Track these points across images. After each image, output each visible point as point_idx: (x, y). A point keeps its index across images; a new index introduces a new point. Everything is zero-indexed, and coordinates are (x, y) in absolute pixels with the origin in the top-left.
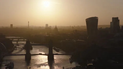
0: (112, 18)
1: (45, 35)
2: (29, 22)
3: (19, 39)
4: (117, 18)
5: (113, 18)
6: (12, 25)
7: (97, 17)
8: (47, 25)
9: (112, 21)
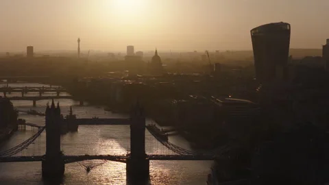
1: (124, 79)
2: (79, 41)
3: (42, 91)
6: (30, 49)
8: (130, 48)
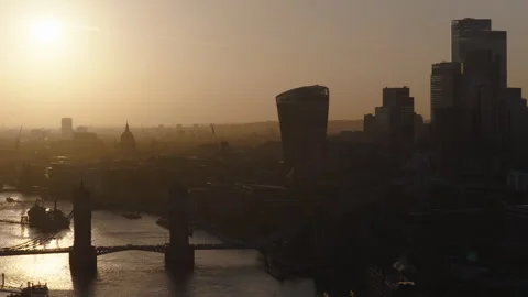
0: (384, 90)
4: (405, 91)
5: (387, 92)
7: (324, 88)
8: (67, 122)
9: (381, 104)
